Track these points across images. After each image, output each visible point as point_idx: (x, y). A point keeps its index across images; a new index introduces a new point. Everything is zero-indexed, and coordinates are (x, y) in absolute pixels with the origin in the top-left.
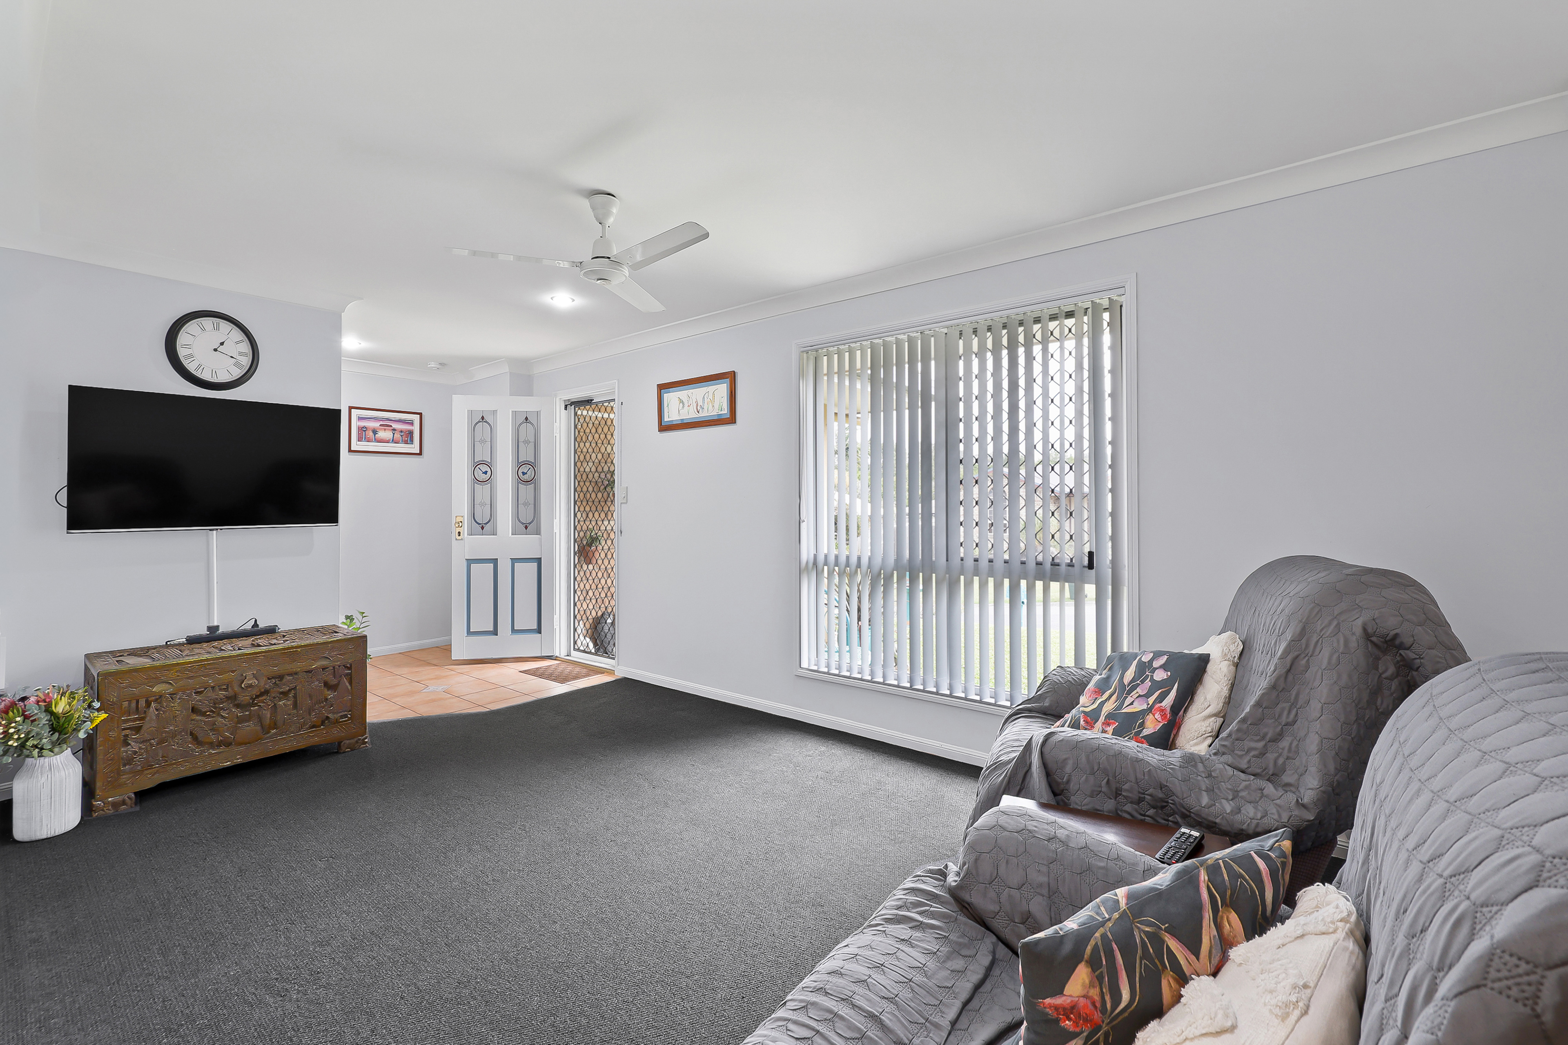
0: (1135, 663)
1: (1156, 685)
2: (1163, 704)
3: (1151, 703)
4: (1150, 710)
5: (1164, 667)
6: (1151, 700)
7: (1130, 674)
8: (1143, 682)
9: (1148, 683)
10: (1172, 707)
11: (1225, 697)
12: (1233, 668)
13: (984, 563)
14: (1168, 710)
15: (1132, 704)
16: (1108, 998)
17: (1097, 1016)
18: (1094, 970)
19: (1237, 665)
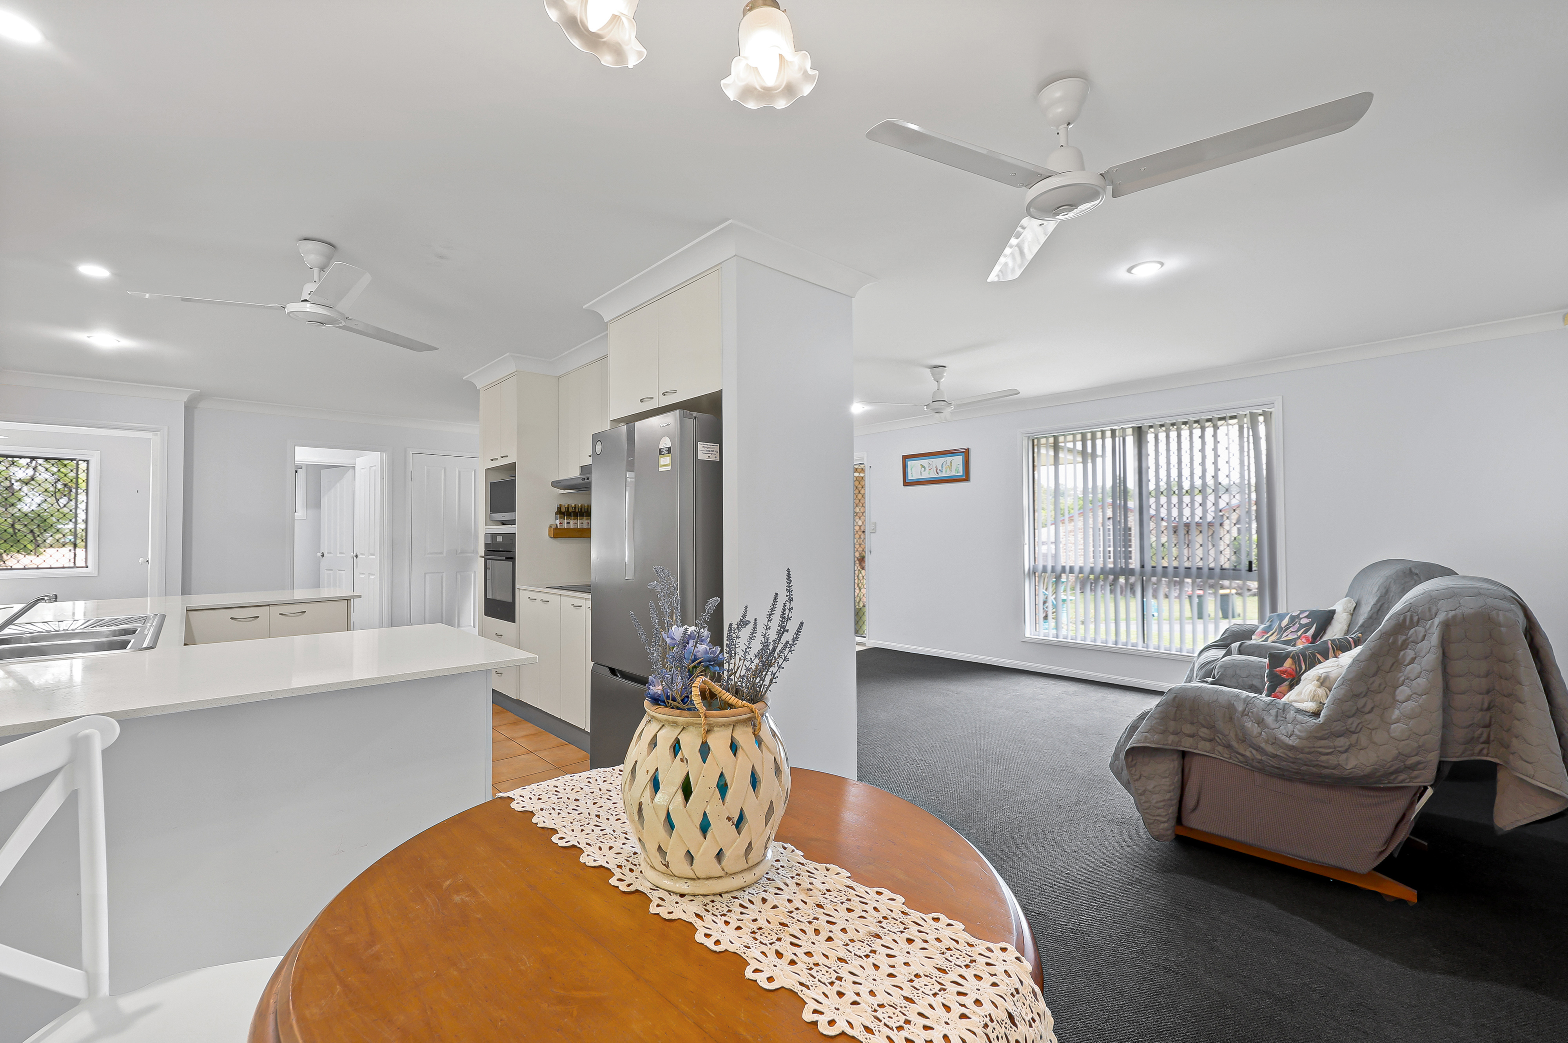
0: (1288, 617)
1: (1302, 626)
2: (1307, 634)
3: (1299, 635)
4: (1299, 638)
5: (1307, 617)
6: (1299, 633)
7: (1285, 622)
8: (1293, 625)
9: (1297, 625)
10: (1313, 636)
11: (1345, 631)
12: (1350, 616)
13: (1171, 570)
14: (1310, 637)
15: (1287, 636)
16: (1298, 668)
17: (1294, 673)
18: (1293, 660)
19: (1352, 615)
